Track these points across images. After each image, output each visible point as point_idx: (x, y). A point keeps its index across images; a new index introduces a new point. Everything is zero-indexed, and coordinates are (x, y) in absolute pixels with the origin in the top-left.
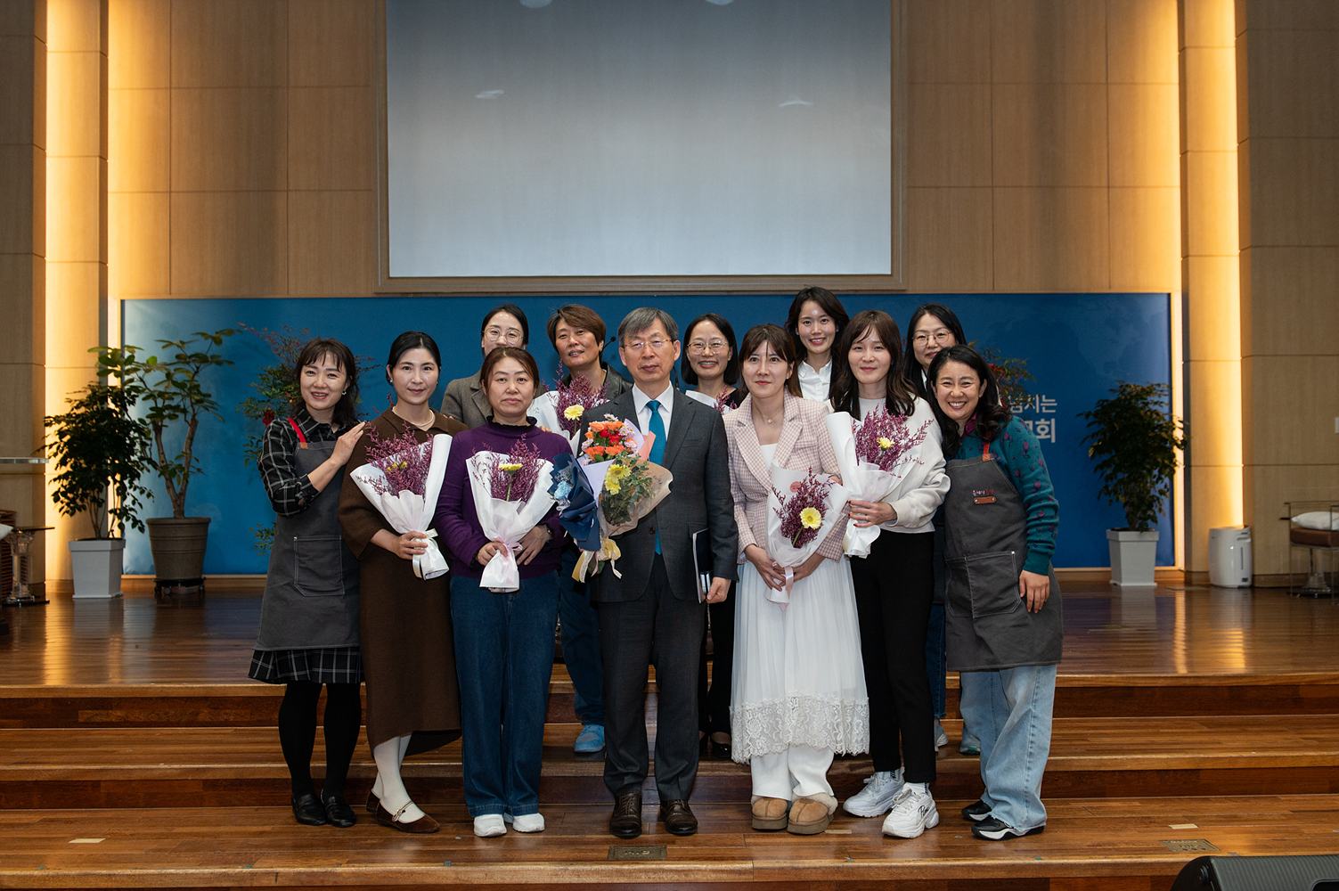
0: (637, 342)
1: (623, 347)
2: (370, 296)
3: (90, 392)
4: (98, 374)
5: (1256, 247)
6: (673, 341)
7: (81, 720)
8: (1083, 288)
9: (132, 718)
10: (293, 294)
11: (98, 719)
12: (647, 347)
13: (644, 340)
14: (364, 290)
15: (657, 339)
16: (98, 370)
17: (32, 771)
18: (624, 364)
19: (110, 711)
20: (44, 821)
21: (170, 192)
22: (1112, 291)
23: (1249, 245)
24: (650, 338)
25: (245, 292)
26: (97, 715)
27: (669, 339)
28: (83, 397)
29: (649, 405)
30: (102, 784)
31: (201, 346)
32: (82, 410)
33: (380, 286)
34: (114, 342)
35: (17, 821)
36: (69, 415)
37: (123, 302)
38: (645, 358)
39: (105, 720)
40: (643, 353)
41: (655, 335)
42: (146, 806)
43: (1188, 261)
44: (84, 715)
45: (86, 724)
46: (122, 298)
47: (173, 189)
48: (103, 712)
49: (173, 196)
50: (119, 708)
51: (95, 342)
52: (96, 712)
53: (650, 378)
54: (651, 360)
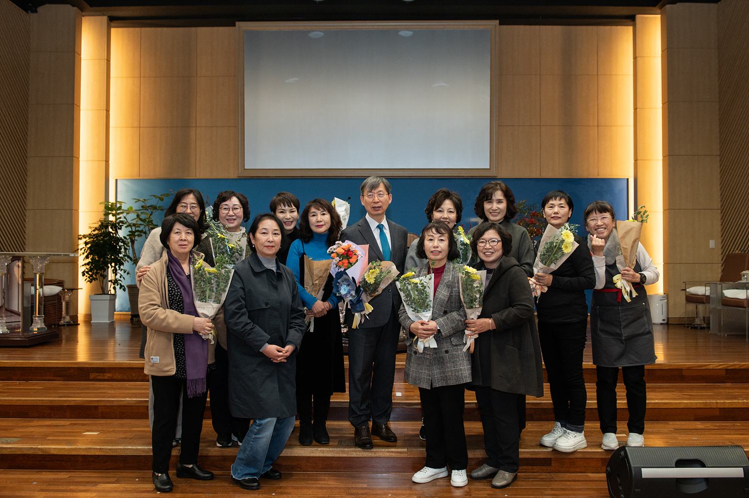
1: (363, 196)
2: (235, 178)
3: (100, 223)
4: (104, 215)
5: (671, 155)
6: (388, 194)
7: (91, 378)
8: (585, 175)
9: (115, 378)
10: (198, 177)
11: (99, 378)
12: (376, 196)
13: (374, 193)
14: (232, 175)
15: (381, 193)
16: (104, 213)
18: (363, 204)
19: (105, 374)
20: (71, 424)
22: (599, 177)
23: (667, 155)
24: (377, 192)
25: (175, 176)
26: (98, 376)
27: (387, 193)
28: (97, 226)
29: (378, 227)
30: (99, 407)
31: (154, 202)
32: (96, 232)
33: (240, 173)
34: (112, 200)
36: (90, 234)
37: (116, 180)
38: (374, 202)
39: (102, 378)
40: (374, 200)
41: (380, 191)
43: (637, 162)
44: (92, 376)
45: (94, 380)
46: (116, 178)
47: (141, 126)
48: (102, 374)
49: (141, 129)
50: (109, 372)
51: (103, 200)
52: (98, 374)
53: (377, 213)
54: (378, 204)
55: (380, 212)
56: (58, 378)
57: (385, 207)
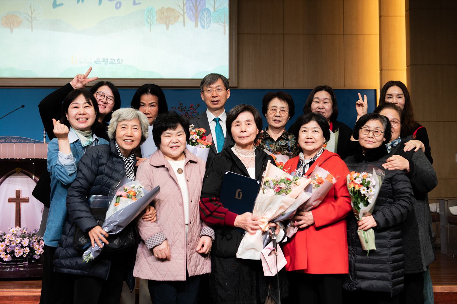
0: (210, 89)
1: (203, 92)
5: (413, 65)
6: (227, 89)
12: (214, 91)
18: (203, 99)
23: (410, 64)
24: (216, 87)
27: (225, 88)
29: (214, 120)
38: (213, 97)
40: (213, 94)
43: (382, 72)
53: (216, 107)
54: (216, 98)
55: (218, 106)
57: (223, 101)
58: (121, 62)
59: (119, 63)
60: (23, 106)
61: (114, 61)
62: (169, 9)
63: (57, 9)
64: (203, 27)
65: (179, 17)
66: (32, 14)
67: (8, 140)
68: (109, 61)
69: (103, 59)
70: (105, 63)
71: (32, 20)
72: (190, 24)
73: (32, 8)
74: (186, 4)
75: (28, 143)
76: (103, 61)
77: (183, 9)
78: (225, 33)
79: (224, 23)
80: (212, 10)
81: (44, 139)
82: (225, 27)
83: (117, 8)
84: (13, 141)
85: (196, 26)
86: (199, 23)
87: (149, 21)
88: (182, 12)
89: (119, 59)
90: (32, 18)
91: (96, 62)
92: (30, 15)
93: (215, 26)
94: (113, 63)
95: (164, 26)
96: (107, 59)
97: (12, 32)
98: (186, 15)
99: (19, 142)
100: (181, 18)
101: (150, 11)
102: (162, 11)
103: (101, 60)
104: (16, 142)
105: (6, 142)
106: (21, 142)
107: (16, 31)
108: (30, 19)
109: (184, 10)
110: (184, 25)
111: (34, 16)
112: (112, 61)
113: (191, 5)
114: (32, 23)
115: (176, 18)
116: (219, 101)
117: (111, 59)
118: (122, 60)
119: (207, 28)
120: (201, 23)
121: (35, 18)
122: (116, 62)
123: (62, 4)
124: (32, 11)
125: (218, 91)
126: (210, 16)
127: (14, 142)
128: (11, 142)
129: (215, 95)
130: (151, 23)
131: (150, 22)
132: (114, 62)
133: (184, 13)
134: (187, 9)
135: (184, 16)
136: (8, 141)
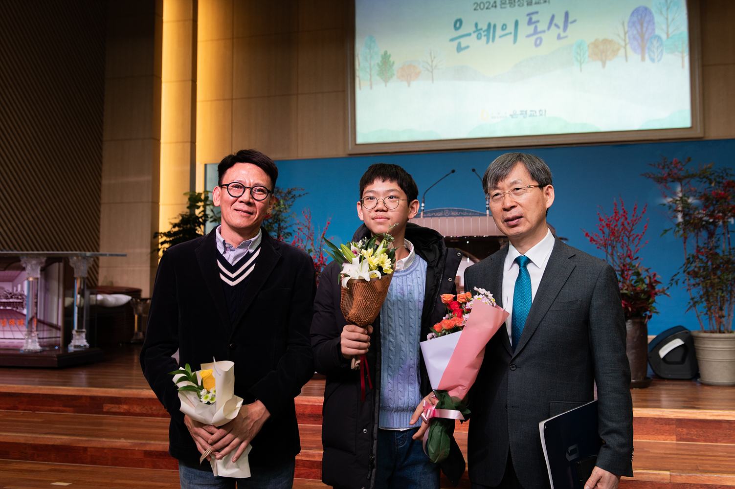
2: (344, 156)
3: (181, 218)
4: (188, 208)
7: (104, 410)
9: (132, 411)
10: (300, 157)
11: (114, 410)
12: (507, 196)
13: (503, 189)
14: (341, 153)
16: (188, 205)
17: (51, 438)
19: (120, 406)
20: (51, 470)
21: (232, 99)
26: (113, 407)
28: (177, 221)
30: (89, 449)
32: (177, 229)
33: (351, 149)
34: (199, 189)
35: (37, 469)
36: (169, 232)
37: (206, 165)
38: (506, 210)
39: (118, 410)
41: (515, 183)
42: (113, 465)
44: (107, 407)
45: (107, 413)
46: (206, 163)
47: (234, 97)
48: (117, 406)
49: (234, 101)
50: (126, 404)
51: (187, 189)
52: (113, 405)
53: (515, 232)
54: (513, 210)
55: (522, 228)
56: (68, 409)
58: (544, 113)
59: (541, 115)
60: (453, 171)
61: (534, 112)
62: (606, 41)
63: (462, 53)
64: (653, 60)
65: (618, 50)
66: (432, 61)
67: (447, 212)
68: (529, 113)
69: (521, 111)
70: (524, 117)
71: (433, 70)
72: (634, 57)
73: (432, 54)
74: (628, 31)
75: (471, 216)
76: (521, 114)
77: (624, 38)
78: (683, 67)
79: (682, 53)
80: (664, 36)
81: (488, 211)
82: (683, 58)
83: (536, 45)
84: (453, 214)
85: (643, 59)
86: (647, 56)
87: (579, 58)
88: (623, 43)
89: (540, 111)
90: (432, 67)
91: (512, 116)
92: (430, 63)
93: (668, 57)
94: (534, 116)
95: (599, 63)
96: (526, 111)
97: (409, 85)
98: (628, 47)
99: (461, 215)
100: (622, 51)
101: (579, 46)
102: (595, 44)
103: (518, 113)
104: (457, 216)
105: (444, 216)
106: (463, 216)
107: (414, 84)
108: (430, 68)
109: (625, 40)
110: (626, 60)
111: (434, 63)
112: (532, 113)
113: (635, 32)
114: (432, 72)
115: (615, 52)
116: (522, 217)
117: (531, 111)
118: (545, 111)
119: (659, 60)
120: (650, 56)
121: (436, 66)
122: (538, 114)
123: (467, 47)
124: (433, 59)
125: (516, 194)
126: (661, 45)
127: (455, 216)
128: (451, 216)
129: (508, 204)
130: (582, 61)
131: (581, 59)
132: (535, 114)
133: (626, 45)
134: (629, 37)
135: (625, 48)
136: (447, 214)
